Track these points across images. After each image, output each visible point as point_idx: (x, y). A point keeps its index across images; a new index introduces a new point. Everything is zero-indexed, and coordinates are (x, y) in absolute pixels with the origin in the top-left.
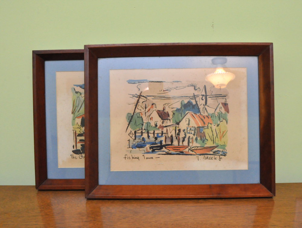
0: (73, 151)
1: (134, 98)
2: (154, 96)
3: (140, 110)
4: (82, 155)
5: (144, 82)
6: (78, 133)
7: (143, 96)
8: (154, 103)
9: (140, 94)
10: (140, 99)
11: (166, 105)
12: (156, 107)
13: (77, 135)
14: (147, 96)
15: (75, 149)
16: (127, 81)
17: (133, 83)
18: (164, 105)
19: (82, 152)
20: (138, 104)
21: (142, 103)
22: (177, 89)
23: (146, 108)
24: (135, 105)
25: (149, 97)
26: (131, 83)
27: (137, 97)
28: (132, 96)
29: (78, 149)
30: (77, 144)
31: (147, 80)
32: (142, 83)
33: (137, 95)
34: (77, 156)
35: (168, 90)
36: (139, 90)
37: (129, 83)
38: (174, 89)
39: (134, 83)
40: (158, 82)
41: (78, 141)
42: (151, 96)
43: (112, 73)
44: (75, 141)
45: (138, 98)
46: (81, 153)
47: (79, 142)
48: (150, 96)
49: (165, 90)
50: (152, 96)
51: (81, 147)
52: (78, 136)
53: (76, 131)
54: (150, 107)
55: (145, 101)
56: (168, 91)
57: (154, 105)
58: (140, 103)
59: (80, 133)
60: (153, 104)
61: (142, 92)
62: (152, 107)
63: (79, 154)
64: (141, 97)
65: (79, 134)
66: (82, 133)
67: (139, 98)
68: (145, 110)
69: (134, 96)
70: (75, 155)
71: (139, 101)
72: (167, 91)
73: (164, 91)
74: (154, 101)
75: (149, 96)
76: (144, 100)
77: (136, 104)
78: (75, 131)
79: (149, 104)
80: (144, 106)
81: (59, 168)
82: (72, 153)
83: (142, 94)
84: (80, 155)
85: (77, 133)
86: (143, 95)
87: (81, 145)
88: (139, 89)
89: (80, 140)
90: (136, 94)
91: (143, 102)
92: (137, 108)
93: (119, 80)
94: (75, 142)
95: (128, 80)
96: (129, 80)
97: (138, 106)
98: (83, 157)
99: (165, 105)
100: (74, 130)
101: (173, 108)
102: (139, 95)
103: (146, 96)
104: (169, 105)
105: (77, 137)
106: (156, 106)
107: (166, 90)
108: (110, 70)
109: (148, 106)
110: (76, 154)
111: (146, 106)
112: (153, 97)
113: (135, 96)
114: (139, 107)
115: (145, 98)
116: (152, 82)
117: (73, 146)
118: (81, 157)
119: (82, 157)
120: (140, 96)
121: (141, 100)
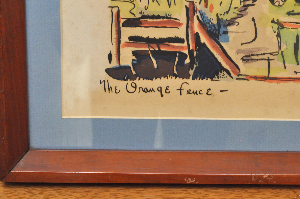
0: (108, 71)
4: (135, 81)
6: (125, 15)
13: (122, 21)
15: (114, 64)
19: (134, 73)
29: (123, 63)
30: (122, 50)
34: (121, 84)
41: (124, 39)
44: (114, 40)
46: (133, 78)
47: (127, 45)
51: (134, 58)
52: (123, 26)
53: (119, 11)
59: (132, 16)
63: (127, 80)
65: (129, 20)
66: (138, 16)
70: (113, 82)
78: (115, 10)
81: (64, 117)
82: (105, 76)
84: (129, 82)
85: (122, 16)
87: (134, 53)
89: (132, 39)
94: (114, 44)
98: (138, 89)
100: (112, 7)
105: (123, 29)
110: (116, 80)
117: (110, 56)
118: (131, 89)
119: (136, 87)
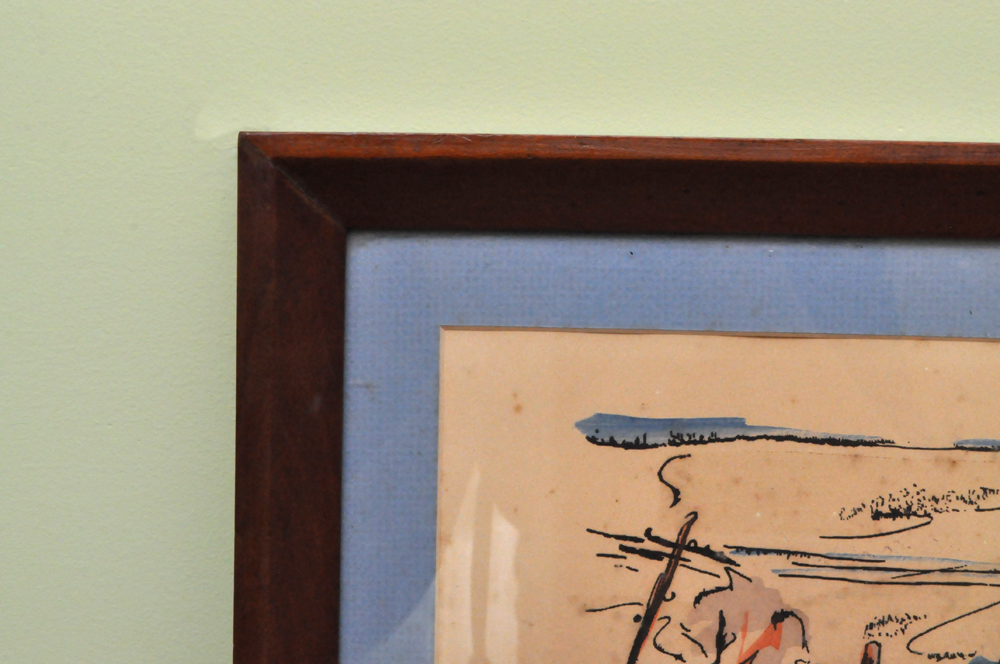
1: (633, 560)
2: (789, 553)
3: (679, 657)
5: (714, 439)
7: (707, 552)
8: (790, 601)
9: (685, 531)
10: (681, 573)
11: (891, 627)
12: (805, 645)
14: (739, 549)
16: (580, 425)
17: (627, 446)
18: (871, 626)
20: (665, 609)
21: (698, 600)
22: (983, 504)
23: (721, 644)
24: (637, 618)
25: (754, 557)
26: (612, 443)
27: (656, 556)
28: (613, 546)
31: (738, 423)
32: (702, 441)
33: (657, 540)
35: (909, 513)
36: (676, 500)
37: (592, 440)
38: (960, 505)
39: (639, 445)
40: (833, 442)
42: (766, 552)
43: (459, 350)
45: (660, 567)
48: (759, 551)
49: (885, 509)
50: (779, 552)
54: (754, 636)
55: (719, 589)
56: (915, 521)
57: (789, 622)
58: (677, 609)
60: (779, 617)
61: (694, 516)
62: (772, 638)
64: (686, 554)
67: (675, 560)
68: (713, 657)
69: (629, 546)
71: (673, 588)
72: (902, 523)
73: (877, 516)
74: (793, 594)
75: (749, 551)
76: (711, 583)
77: (641, 611)
79: (746, 615)
80: (707, 630)
83: (700, 535)
86: (701, 544)
88: (676, 492)
90: (648, 532)
91: (705, 594)
92: (648, 645)
93: (518, 409)
95: (589, 414)
96: (600, 416)
97: (657, 625)
99: (884, 629)
101: (939, 658)
102: (672, 537)
103: (727, 553)
104: (915, 628)
106: (810, 632)
107: (894, 514)
108: (447, 328)
109: (745, 629)
111: (728, 630)
112: (782, 563)
113: (638, 546)
114: (671, 638)
115: (718, 568)
116: (779, 439)
120: (677, 551)
121: (686, 583)
